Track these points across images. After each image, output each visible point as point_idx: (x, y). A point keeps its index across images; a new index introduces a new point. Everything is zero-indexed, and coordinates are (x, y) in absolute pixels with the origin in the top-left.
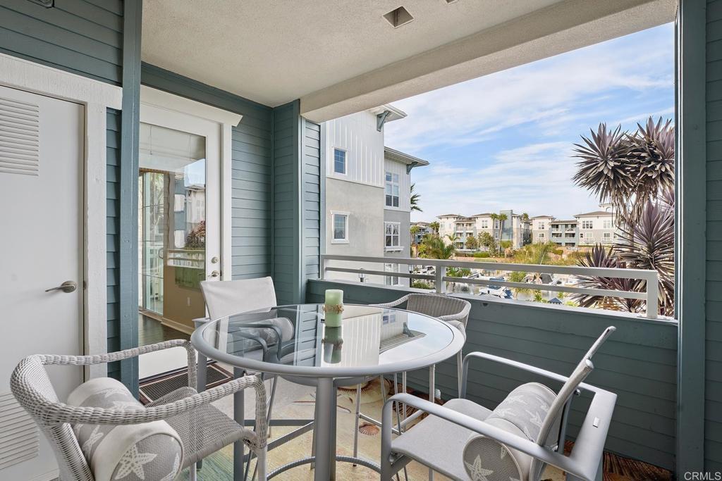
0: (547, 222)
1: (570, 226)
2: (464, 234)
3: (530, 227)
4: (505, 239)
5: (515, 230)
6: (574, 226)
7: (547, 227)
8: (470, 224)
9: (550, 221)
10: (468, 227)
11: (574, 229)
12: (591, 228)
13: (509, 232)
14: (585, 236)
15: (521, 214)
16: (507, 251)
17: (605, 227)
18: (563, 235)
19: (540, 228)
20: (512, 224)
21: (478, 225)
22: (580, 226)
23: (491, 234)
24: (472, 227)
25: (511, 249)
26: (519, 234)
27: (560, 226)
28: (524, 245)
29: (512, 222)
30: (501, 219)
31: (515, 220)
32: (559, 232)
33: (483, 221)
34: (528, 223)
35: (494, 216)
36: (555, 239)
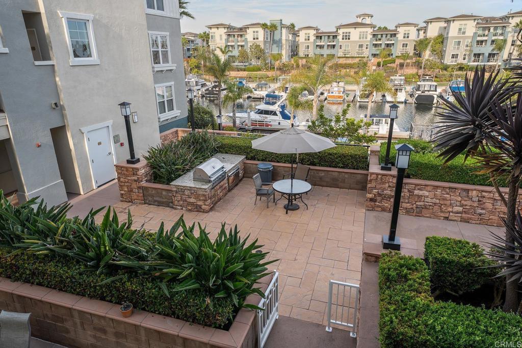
0: (312, 33)
1: (331, 37)
2: (236, 47)
3: (297, 38)
4: (275, 51)
5: (284, 42)
6: (335, 37)
7: (312, 38)
8: (241, 36)
9: (315, 32)
10: (239, 39)
11: (335, 40)
12: (349, 39)
13: (278, 43)
14: (343, 48)
15: (288, 24)
16: (277, 64)
17: (360, 38)
18: (326, 47)
19: (306, 40)
20: (281, 36)
21: (249, 35)
22: (340, 38)
23: (262, 46)
24: (243, 39)
25: (281, 62)
26: (288, 47)
27: (323, 37)
28: (292, 57)
29: (281, 33)
30: (271, 29)
31: (284, 31)
32: (322, 44)
33: (254, 32)
34: (295, 34)
35: (264, 26)
36: (318, 51)
